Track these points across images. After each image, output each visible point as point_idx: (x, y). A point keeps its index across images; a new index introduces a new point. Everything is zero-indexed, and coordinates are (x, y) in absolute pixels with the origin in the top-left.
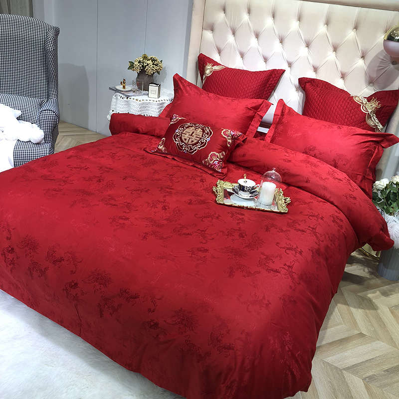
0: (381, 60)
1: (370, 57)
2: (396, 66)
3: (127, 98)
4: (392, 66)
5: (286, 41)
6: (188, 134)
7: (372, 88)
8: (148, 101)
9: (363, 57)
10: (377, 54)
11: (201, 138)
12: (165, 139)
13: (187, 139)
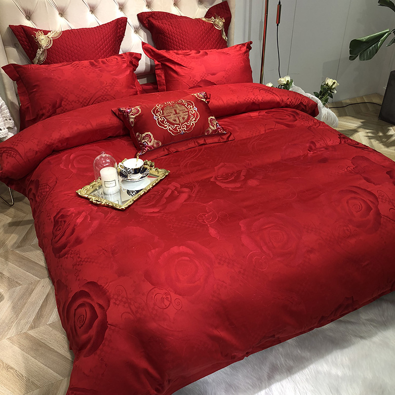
6: (172, 114)
7: (202, 6)
11: (188, 111)
12: (149, 133)
13: (177, 119)
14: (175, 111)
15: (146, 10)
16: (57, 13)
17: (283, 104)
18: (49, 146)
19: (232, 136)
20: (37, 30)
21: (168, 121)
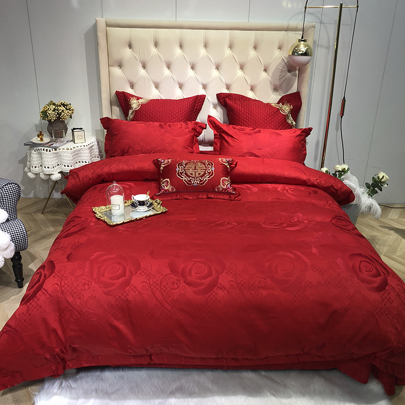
0: (280, 71)
1: (272, 69)
2: (292, 73)
3: (56, 150)
4: (289, 74)
5: (198, 67)
6: (191, 169)
7: (277, 93)
8: (80, 148)
9: (265, 70)
10: (277, 66)
11: (206, 170)
12: (168, 180)
13: (194, 173)
14: (195, 167)
15: (225, 91)
16: (153, 86)
17: (309, 183)
18: (99, 176)
19: (240, 197)
20: (133, 96)
21: (186, 174)
